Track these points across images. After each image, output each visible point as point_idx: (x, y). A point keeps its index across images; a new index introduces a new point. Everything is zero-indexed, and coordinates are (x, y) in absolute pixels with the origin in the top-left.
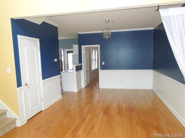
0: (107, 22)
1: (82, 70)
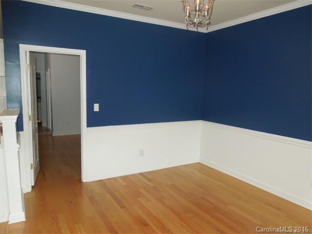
1: (22, 130)
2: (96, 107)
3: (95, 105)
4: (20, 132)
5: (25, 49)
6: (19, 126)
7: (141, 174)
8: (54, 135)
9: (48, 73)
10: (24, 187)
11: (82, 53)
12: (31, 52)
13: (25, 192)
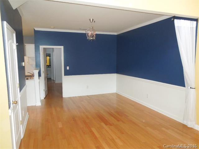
0: (91, 22)
1: (41, 76)
2: (68, 68)
3: (67, 67)
4: (40, 77)
5: (42, 47)
6: (40, 75)
7: (87, 96)
8: (56, 83)
9: (54, 53)
10: (41, 97)
11: (62, 47)
12: (44, 48)
13: (41, 99)
